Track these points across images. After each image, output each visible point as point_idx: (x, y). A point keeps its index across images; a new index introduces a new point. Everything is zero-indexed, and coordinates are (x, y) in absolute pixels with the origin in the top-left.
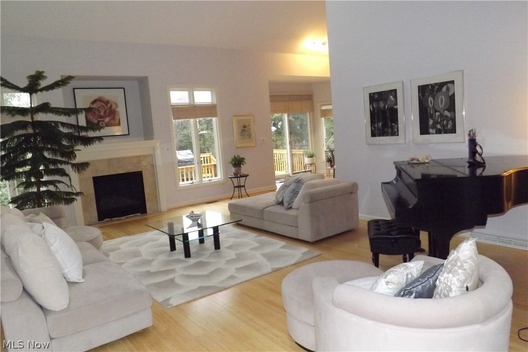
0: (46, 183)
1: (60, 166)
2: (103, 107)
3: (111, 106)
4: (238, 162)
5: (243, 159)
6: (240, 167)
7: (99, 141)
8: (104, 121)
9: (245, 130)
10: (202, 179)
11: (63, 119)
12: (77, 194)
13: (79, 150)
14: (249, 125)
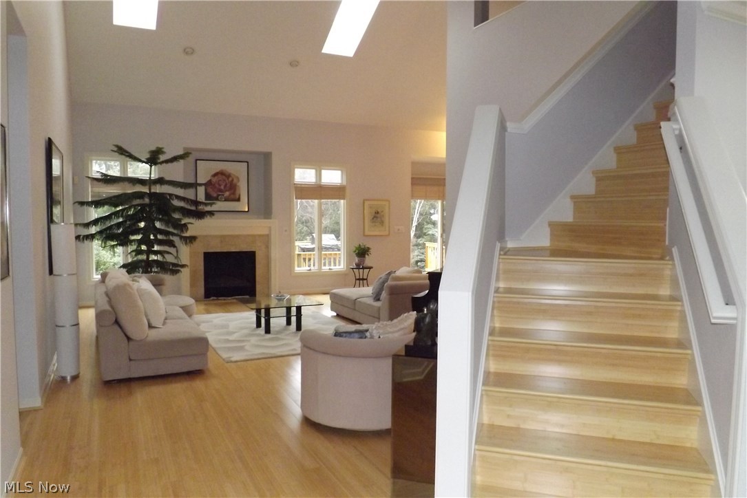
0: (156, 253)
1: (171, 238)
2: (224, 180)
3: (233, 180)
4: (362, 252)
5: (369, 248)
6: (364, 257)
7: (210, 216)
8: (223, 195)
9: (377, 217)
10: (321, 267)
11: (179, 192)
12: (183, 266)
13: (191, 223)
14: (382, 212)
